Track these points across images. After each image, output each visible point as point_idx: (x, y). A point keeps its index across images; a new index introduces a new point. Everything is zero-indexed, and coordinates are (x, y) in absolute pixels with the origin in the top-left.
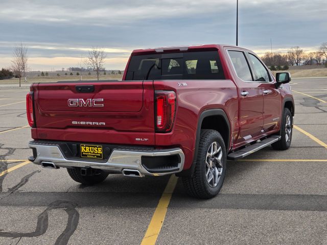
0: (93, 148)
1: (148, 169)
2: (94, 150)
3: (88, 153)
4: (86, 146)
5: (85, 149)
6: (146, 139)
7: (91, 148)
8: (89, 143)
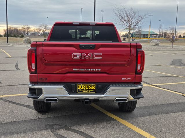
0: (88, 86)
1: (134, 97)
2: (89, 87)
3: (84, 89)
4: (82, 85)
5: (82, 87)
6: (129, 79)
7: (86, 86)
8: (84, 83)
